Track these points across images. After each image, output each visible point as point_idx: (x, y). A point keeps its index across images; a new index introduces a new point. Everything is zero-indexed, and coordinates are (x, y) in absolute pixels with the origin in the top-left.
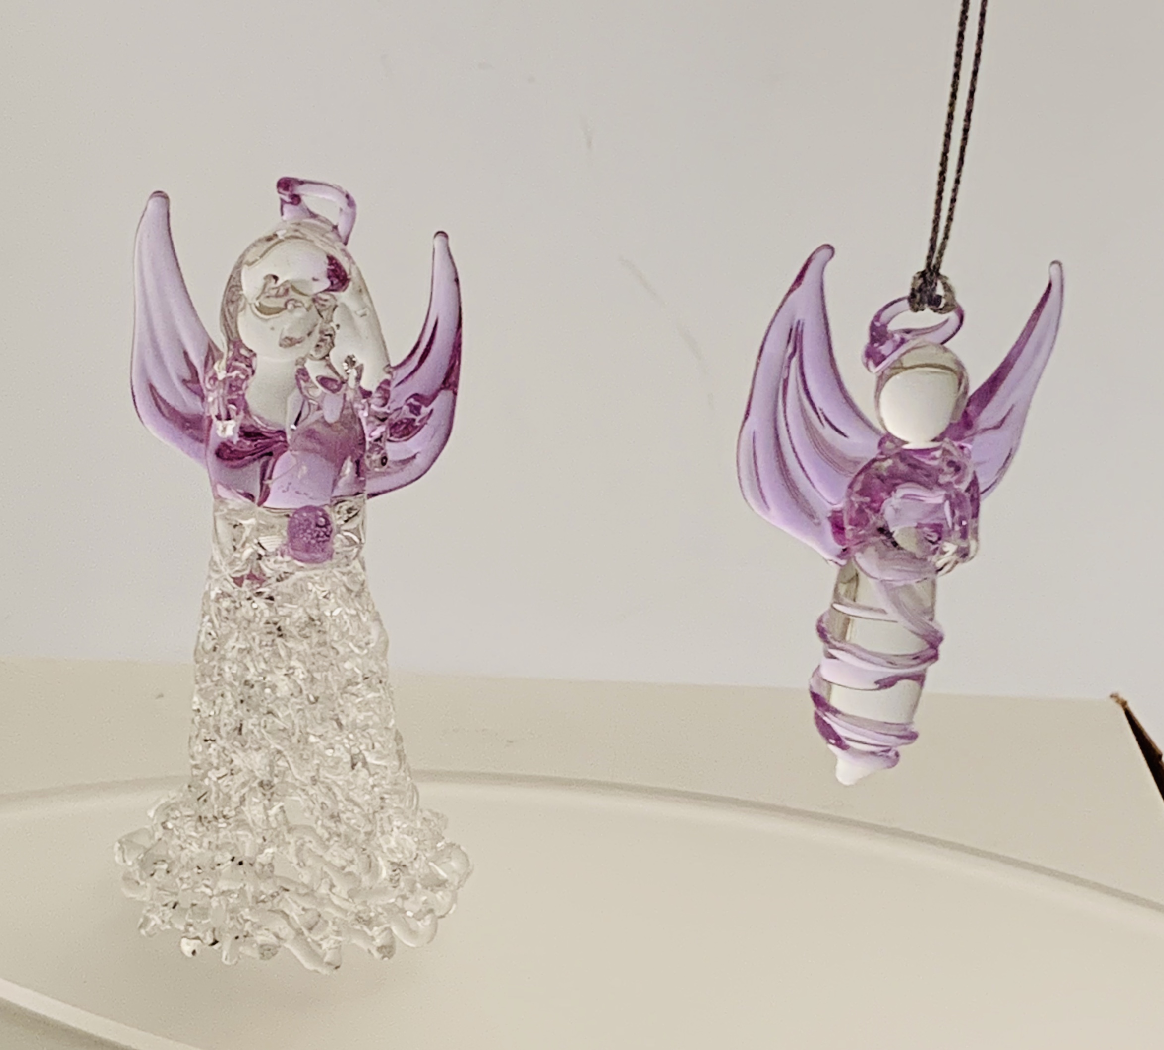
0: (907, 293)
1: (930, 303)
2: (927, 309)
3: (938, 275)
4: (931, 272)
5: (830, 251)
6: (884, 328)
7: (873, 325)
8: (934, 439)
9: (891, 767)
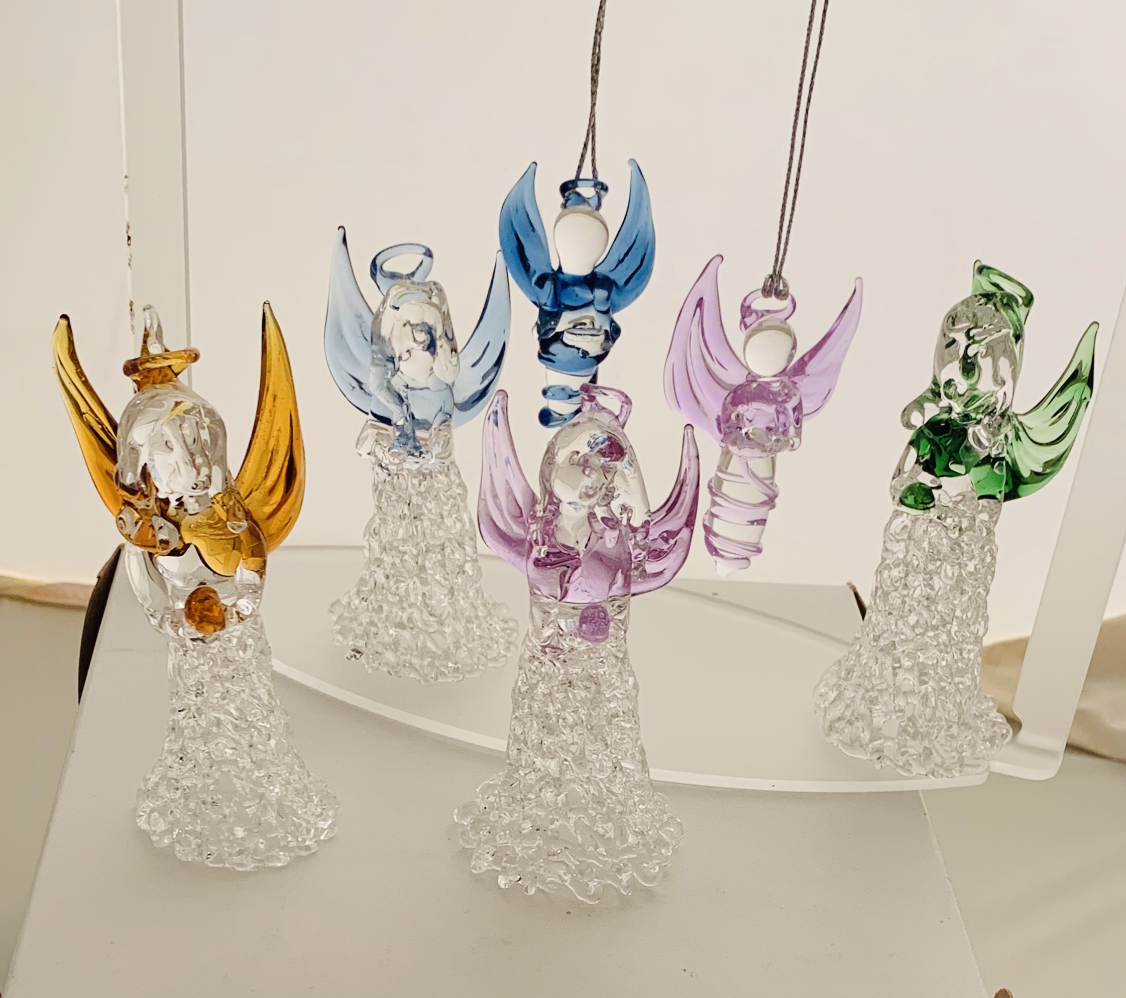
0: (761, 286)
1: (775, 293)
2: (773, 297)
3: (780, 277)
4: (776, 276)
5: (720, 258)
6: (749, 307)
7: (742, 306)
8: (775, 376)
9: (746, 568)
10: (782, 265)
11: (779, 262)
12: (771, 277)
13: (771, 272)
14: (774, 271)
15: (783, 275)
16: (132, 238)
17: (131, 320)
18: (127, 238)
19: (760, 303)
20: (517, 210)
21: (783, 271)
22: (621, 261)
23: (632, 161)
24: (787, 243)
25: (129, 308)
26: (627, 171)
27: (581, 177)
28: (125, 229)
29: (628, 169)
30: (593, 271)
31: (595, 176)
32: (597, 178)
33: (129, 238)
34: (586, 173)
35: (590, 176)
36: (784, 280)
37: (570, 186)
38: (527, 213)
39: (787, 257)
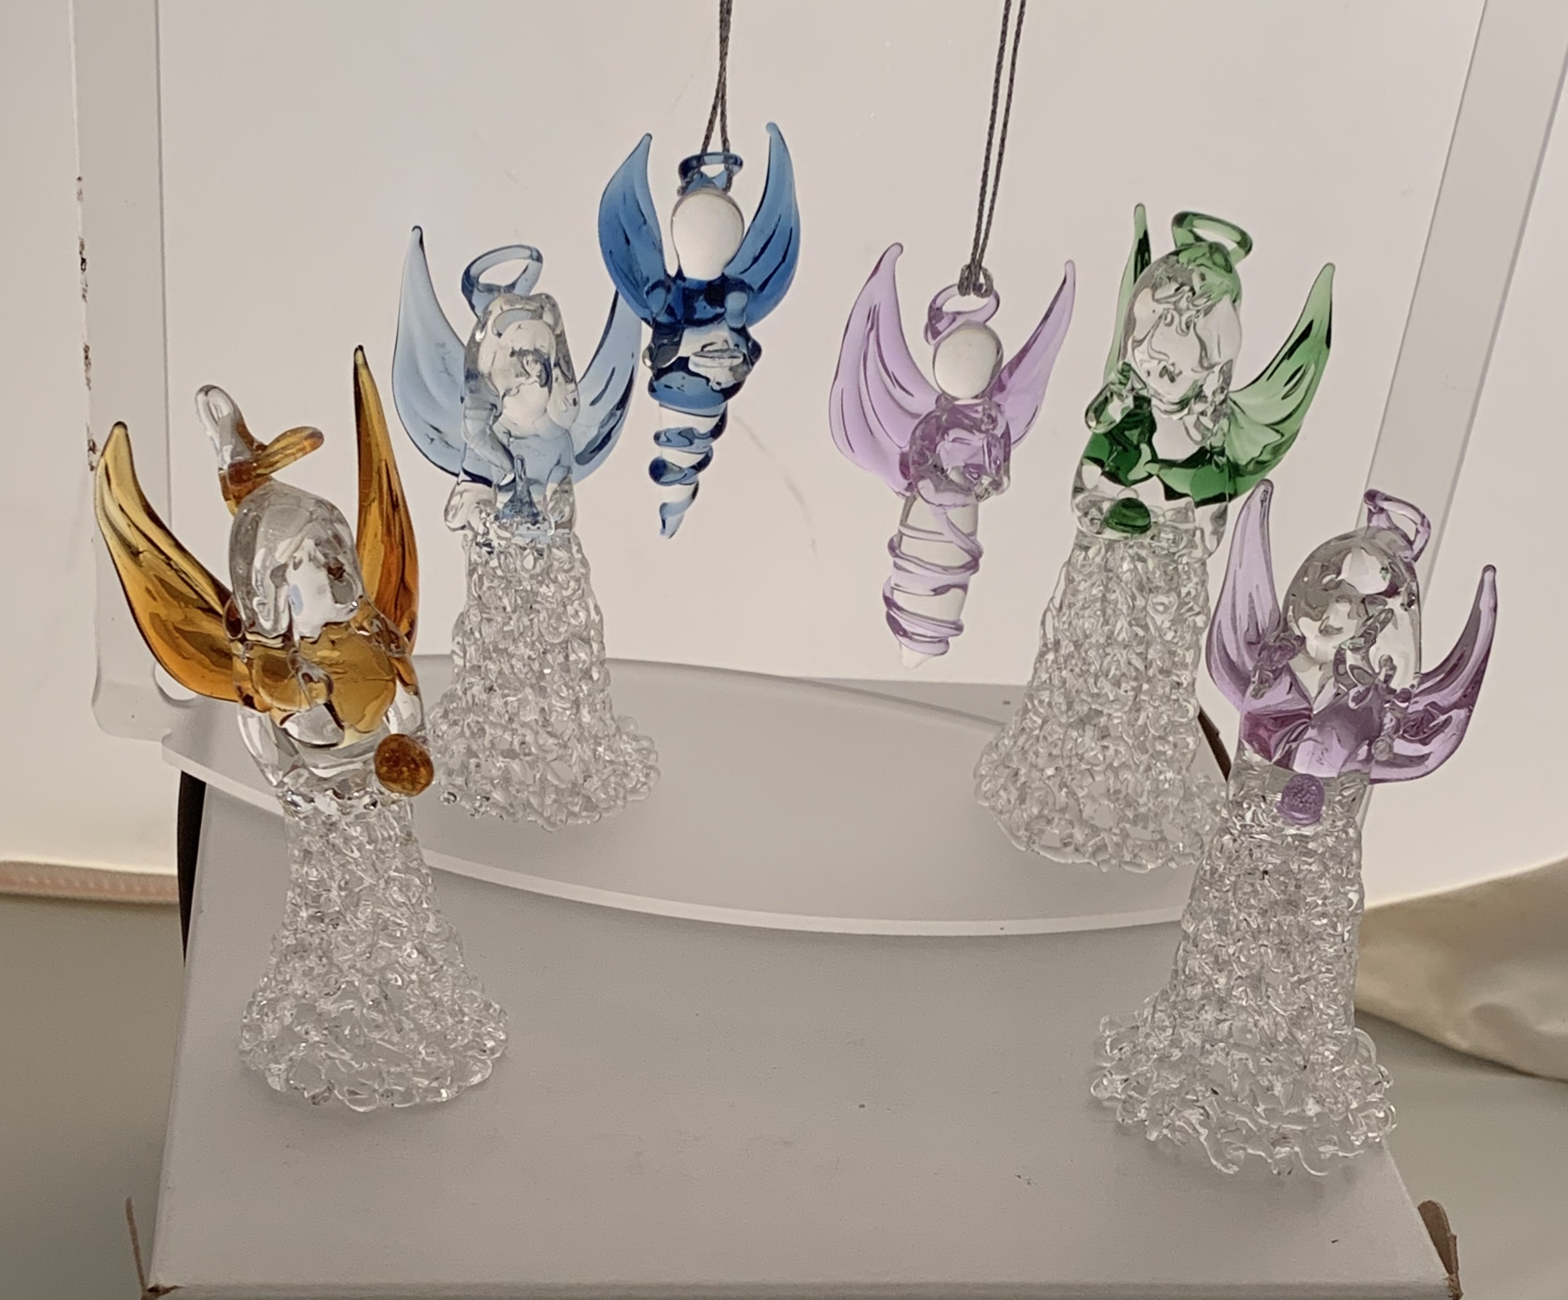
0: (957, 280)
1: (974, 290)
2: (972, 295)
3: (981, 267)
4: (975, 267)
5: (900, 248)
6: (939, 309)
7: (931, 307)
8: (976, 397)
9: (943, 654)
10: (983, 251)
11: (979, 248)
12: (969, 267)
13: (968, 262)
14: (973, 259)
15: (983, 265)
16: (87, 261)
17: (87, 371)
18: (80, 261)
19: (955, 303)
20: (625, 199)
21: (984, 260)
22: (756, 260)
23: (772, 127)
24: (989, 223)
25: (83, 354)
26: (764, 140)
27: (709, 150)
28: (78, 249)
29: (765, 137)
30: (723, 274)
31: (726, 147)
32: (728, 150)
33: (83, 261)
34: (715, 146)
35: (719, 149)
36: (985, 271)
37: (694, 163)
38: (637, 201)
39: (989, 242)
